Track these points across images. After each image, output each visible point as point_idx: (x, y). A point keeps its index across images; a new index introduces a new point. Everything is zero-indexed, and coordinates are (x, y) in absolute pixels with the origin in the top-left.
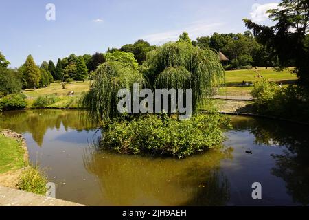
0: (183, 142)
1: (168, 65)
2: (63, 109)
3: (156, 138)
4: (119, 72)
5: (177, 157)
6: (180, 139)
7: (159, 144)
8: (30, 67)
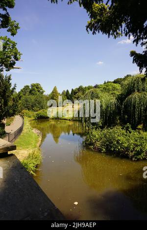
0: (138, 149)
1: (134, 91)
2: (70, 120)
3: (118, 142)
4: (99, 96)
5: (132, 159)
6: (137, 146)
7: (119, 147)
8: (54, 94)
